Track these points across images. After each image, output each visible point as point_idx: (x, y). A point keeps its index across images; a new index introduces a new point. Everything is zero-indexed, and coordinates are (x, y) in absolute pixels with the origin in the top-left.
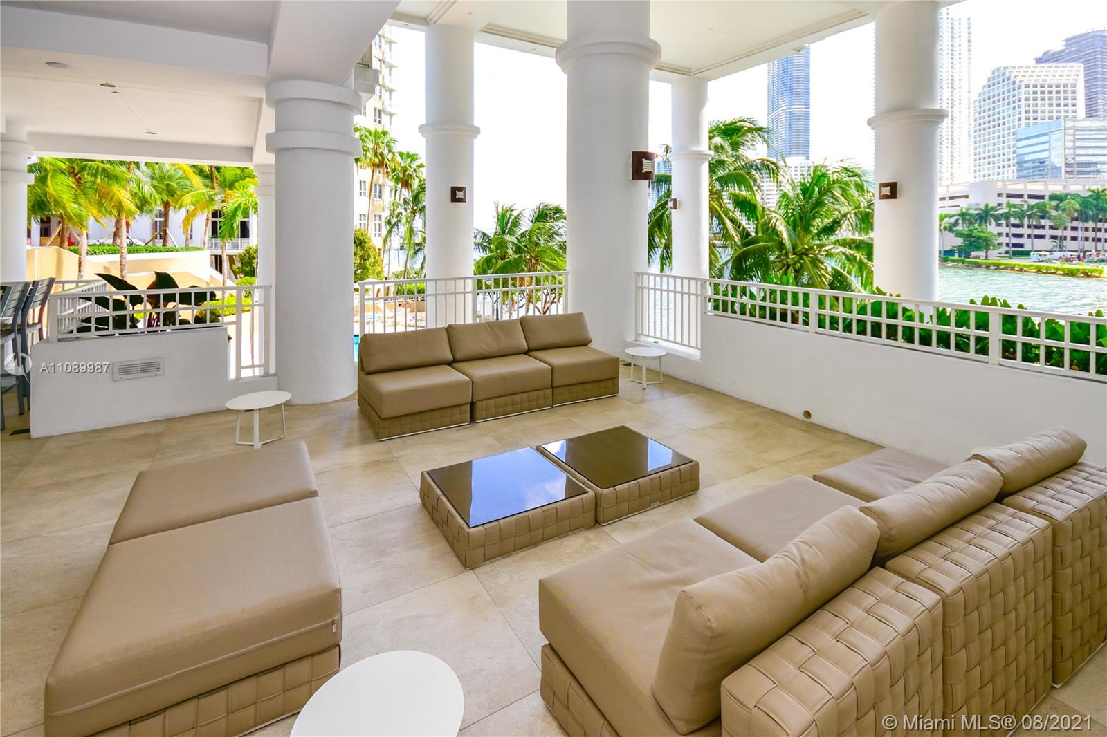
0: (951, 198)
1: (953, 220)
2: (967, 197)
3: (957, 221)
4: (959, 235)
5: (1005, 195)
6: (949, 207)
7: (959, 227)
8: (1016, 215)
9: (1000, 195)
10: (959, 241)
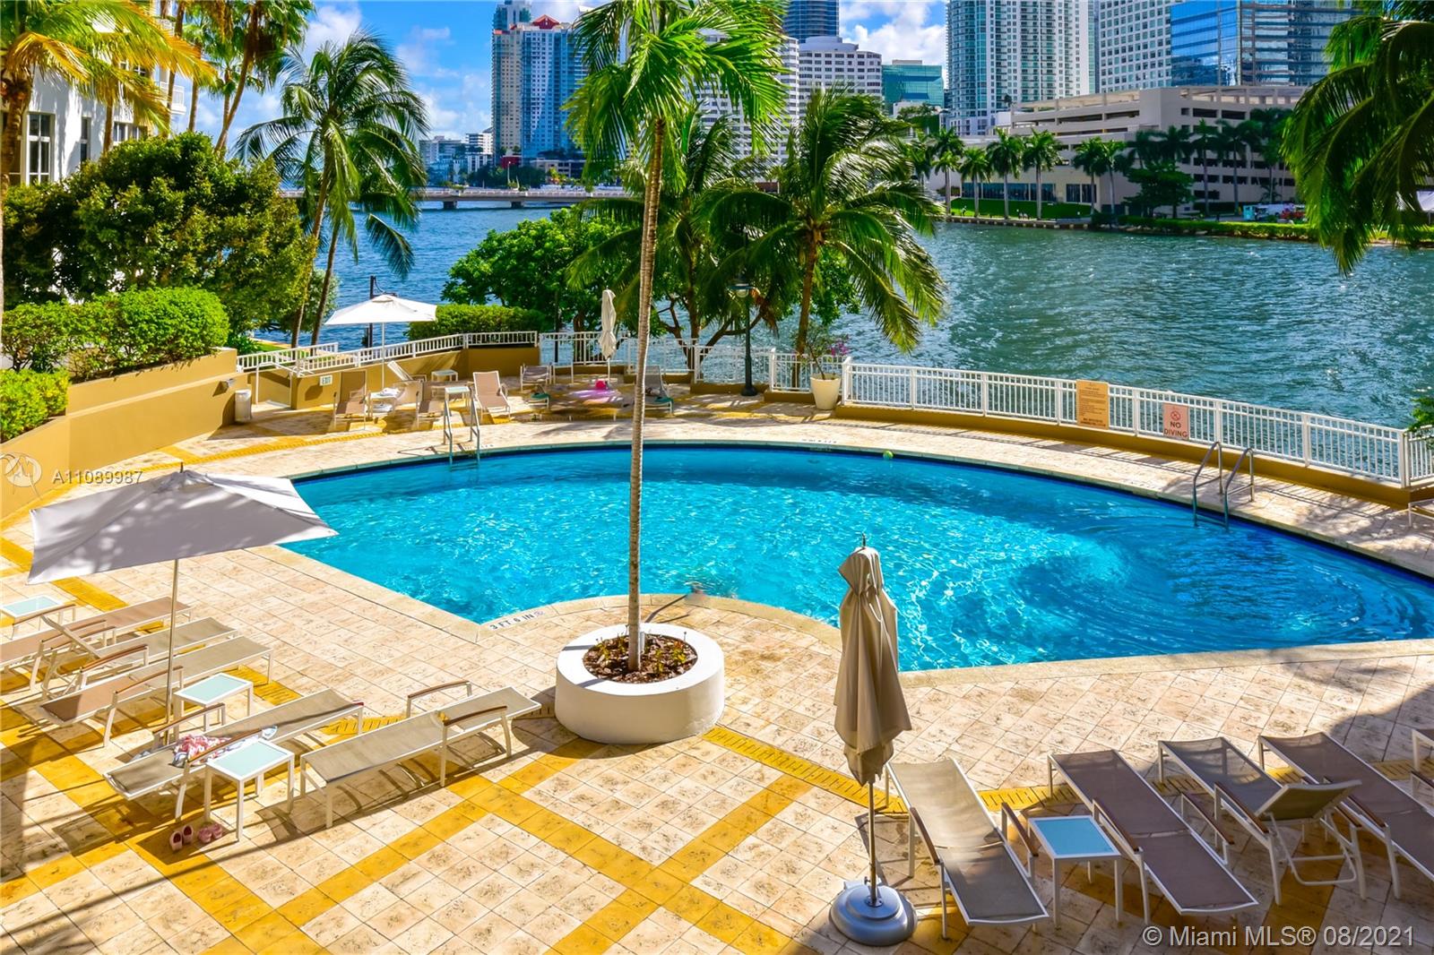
0: (1109, 116)
1: (1126, 152)
2: (1133, 114)
3: (1132, 154)
4: (1134, 177)
5: (1191, 112)
6: (1109, 131)
7: (1136, 165)
8: (1211, 145)
9: (1184, 111)
10: (1136, 189)
